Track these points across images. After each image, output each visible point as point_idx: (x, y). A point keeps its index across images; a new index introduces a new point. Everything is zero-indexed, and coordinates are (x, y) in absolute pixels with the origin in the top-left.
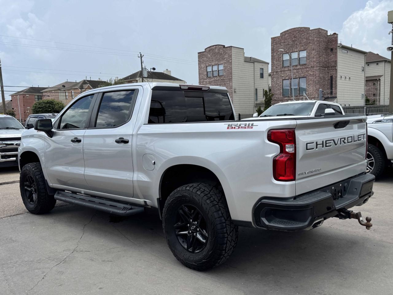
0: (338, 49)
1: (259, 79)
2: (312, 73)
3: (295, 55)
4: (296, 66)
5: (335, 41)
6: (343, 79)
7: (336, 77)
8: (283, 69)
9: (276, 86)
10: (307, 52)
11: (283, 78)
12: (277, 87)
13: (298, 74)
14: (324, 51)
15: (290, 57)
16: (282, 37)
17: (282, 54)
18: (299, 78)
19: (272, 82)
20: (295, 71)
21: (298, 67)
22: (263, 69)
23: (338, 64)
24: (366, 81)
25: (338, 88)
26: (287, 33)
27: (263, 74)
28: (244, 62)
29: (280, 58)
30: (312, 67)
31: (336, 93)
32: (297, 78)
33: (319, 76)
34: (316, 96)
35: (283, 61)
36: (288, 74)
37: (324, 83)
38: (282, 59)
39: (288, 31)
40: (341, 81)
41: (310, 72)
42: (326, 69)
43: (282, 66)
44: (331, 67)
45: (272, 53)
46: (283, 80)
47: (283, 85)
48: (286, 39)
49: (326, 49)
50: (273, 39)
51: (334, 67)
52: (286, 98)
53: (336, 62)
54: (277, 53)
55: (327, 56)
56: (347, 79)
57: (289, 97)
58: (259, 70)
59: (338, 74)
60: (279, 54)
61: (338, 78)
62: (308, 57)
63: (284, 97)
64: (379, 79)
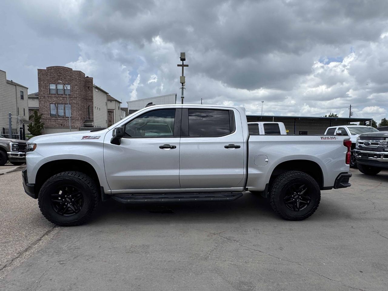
0: (93, 88)
1: (20, 100)
2: (75, 102)
3: (60, 87)
4: (62, 95)
5: (91, 82)
6: (96, 109)
7: (93, 107)
8: (50, 96)
9: (44, 107)
10: (71, 86)
11: (51, 102)
12: (44, 109)
13: (64, 101)
14: (84, 88)
15: (56, 87)
16: (48, 71)
17: (48, 84)
18: (65, 104)
19: (39, 104)
20: (61, 98)
21: (64, 96)
22: (23, 92)
23: (94, 98)
24: (108, 112)
25: (94, 115)
26: (53, 68)
27: (23, 96)
28: (6, 83)
29: (47, 86)
30: (75, 97)
31: (93, 118)
32: (63, 104)
33: (81, 105)
34: (80, 119)
35: (50, 89)
36: (54, 100)
37: (84, 110)
38: (48, 87)
39: (53, 67)
40: (95, 110)
41: (73, 101)
42: (85, 100)
43: (49, 93)
44: (89, 100)
45: (39, 81)
46: (50, 104)
47: (50, 108)
48: (51, 73)
49: (85, 86)
50: (40, 71)
51: (91, 100)
52: (54, 118)
53: (92, 97)
54: (43, 82)
55: (85, 91)
56: (99, 109)
57: (56, 117)
58: (19, 92)
59: (94, 105)
60: (46, 83)
61: (94, 108)
62: (71, 90)
63: (52, 117)
64: (113, 112)
